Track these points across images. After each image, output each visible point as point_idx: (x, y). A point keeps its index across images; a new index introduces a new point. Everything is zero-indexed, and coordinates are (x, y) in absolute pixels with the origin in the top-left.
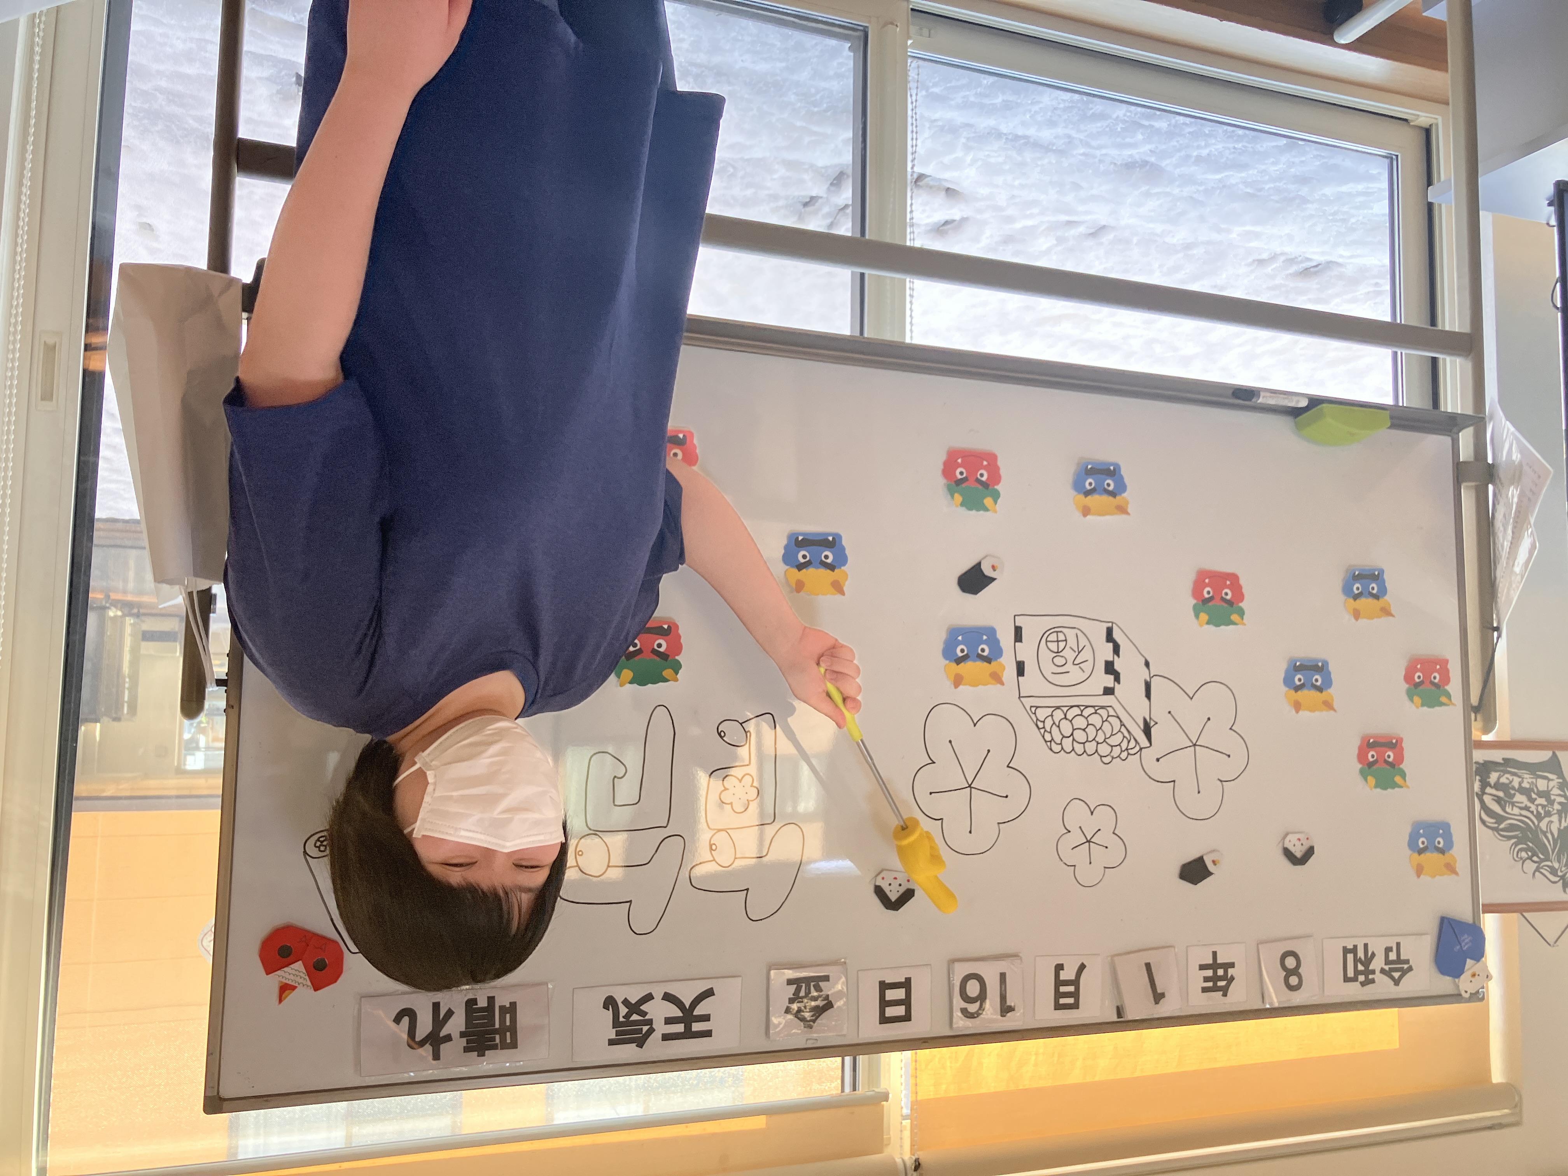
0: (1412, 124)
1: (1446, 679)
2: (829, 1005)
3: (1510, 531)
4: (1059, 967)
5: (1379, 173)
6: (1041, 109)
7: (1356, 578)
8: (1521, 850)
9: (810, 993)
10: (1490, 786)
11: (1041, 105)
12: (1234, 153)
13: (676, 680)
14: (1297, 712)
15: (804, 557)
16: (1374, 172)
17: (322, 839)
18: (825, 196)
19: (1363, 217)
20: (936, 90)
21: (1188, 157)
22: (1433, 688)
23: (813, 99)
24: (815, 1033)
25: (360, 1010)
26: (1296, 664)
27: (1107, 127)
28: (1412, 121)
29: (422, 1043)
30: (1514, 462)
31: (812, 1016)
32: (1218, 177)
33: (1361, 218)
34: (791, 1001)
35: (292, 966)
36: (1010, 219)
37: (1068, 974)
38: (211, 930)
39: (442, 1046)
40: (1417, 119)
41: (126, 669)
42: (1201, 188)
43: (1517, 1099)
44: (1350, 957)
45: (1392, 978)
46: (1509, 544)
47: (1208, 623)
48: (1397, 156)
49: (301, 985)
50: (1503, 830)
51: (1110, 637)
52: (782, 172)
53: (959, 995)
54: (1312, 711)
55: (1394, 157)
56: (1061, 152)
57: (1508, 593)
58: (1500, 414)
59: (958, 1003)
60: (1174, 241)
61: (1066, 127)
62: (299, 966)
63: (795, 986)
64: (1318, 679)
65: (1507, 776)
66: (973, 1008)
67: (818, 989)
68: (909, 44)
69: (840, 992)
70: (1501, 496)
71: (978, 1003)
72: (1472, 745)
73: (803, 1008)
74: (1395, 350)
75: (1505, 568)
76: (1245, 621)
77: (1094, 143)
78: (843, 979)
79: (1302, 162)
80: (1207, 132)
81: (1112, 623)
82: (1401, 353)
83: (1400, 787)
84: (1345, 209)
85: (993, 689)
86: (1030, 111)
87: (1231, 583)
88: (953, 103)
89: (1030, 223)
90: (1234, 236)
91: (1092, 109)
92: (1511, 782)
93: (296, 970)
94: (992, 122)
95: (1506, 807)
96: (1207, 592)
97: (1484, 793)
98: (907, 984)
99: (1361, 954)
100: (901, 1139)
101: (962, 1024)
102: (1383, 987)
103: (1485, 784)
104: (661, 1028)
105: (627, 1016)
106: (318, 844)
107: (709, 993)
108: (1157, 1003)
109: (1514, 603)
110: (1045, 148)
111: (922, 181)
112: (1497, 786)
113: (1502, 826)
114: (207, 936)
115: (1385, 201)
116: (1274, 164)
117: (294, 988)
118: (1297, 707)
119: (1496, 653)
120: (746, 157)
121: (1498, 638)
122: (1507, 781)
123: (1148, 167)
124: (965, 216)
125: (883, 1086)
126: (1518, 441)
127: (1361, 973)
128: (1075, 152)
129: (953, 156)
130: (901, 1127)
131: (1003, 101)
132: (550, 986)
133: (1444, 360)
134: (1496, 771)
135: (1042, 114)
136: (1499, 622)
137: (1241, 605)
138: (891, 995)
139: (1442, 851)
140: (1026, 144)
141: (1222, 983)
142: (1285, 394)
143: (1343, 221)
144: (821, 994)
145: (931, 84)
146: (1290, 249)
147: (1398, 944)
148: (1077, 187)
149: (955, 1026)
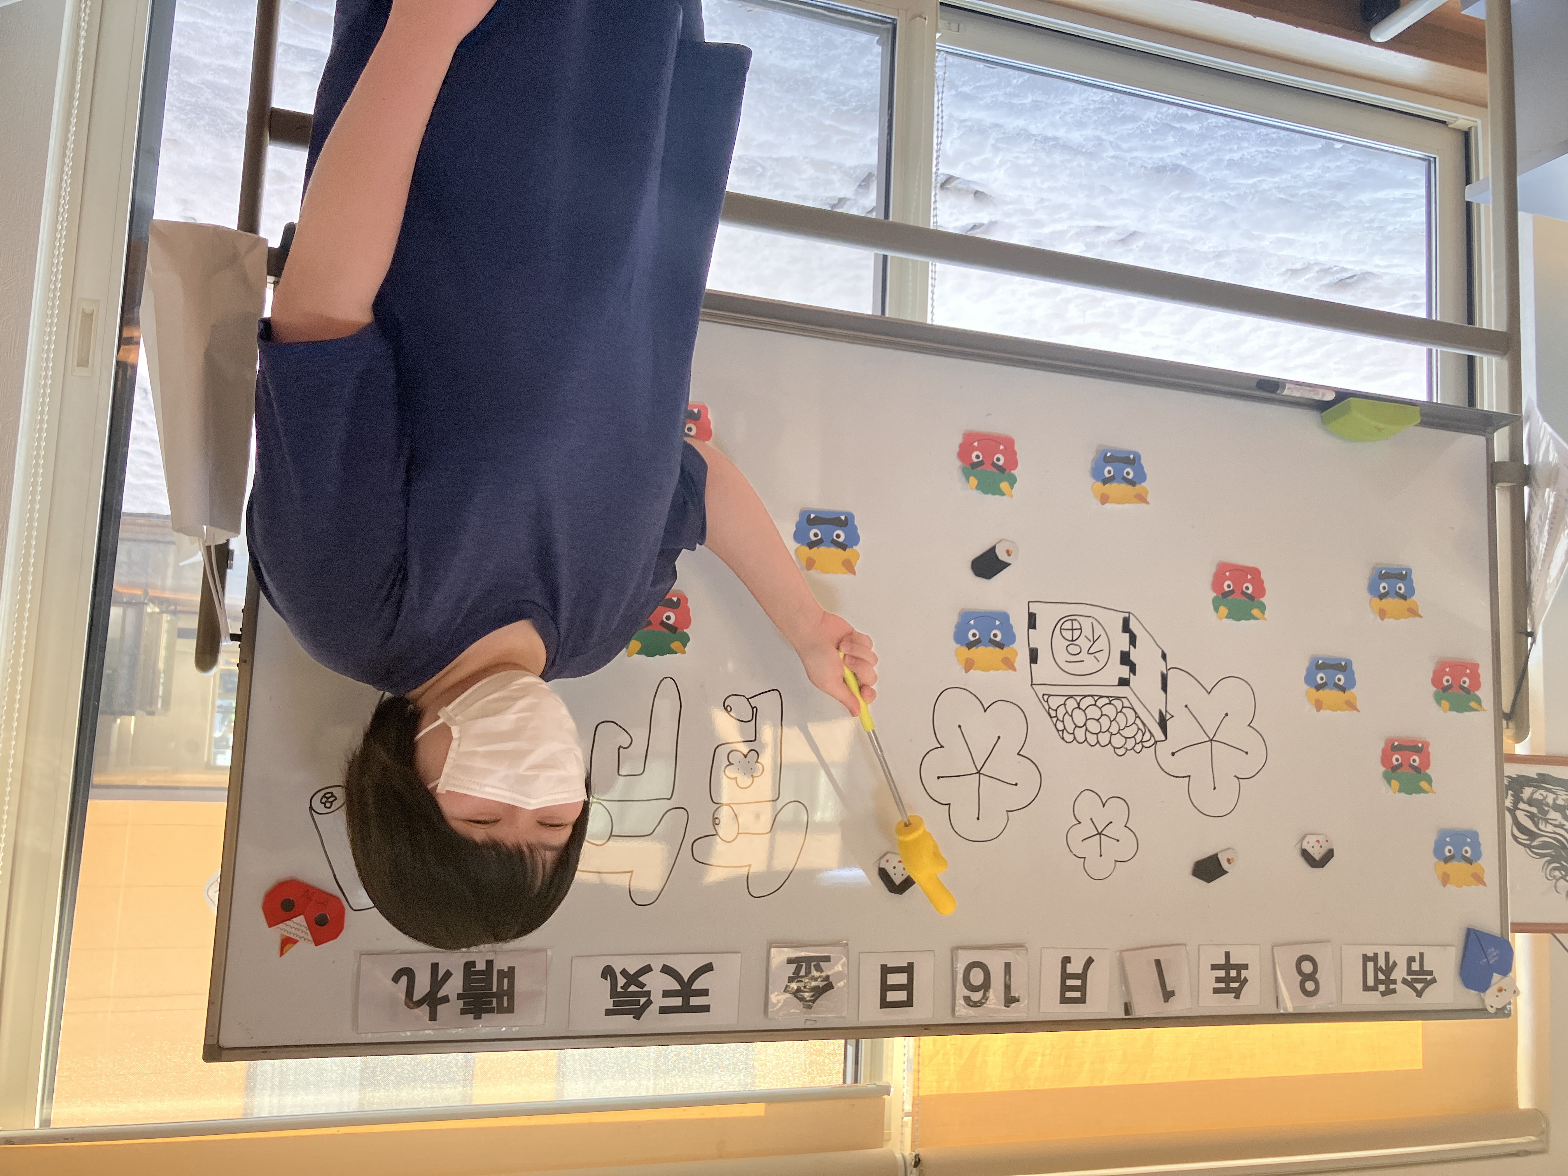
0: (1450, 126)
1: (1476, 683)
2: (829, 986)
3: (1546, 534)
4: (1066, 960)
5: (1417, 179)
6: (1071, 109)
7: (1382, 577)
8: (1555, 869)
9: (810, 973)
10: (1524, 803)
11: (1072, 106)
12: (1267, 157)
13: (684, 652)
14: (1318, 710)
15: (816, 535)
16: (1412, 178)
17: (328, 795)
18: (853, 197)
19: (1401, 226)
20: (966, 89)
21: (1219, 161)
22: (1463, 693)
23: (841, 98)
24: (814, 1013)
25: (359, 968)
26: (1318, 662)
27: (1138, 128)
28: (1451, 123)
29: (419, 1003)
30: (1550, 463)
31: (811, 997)
32: (1251, 181)
33: (1398, 226)
34: (791, 980)
35: (294, 920)
36: (1038, 224)
37: (1075, 967)
38: (217, 881)
39: (439, 1007)
40: (1456, 121)
41: (161, 665)
42: (1233, 194)
43: (1544, 1125)
44: (1370, 965)
45: (1415, 989)
46: (1545, 546)
47: (1227, 617)
48: (1435, 158)
49: (303, 939)
50: (1537, 847)
51: (1126, 628)
52: (810, 172)
53: (962, 983)
54: (1335, 710)
55: (1432, 159)
56: (1091, 155)
57: (1543, 596)
58: (1537, 414)
59: (962, 991)
60: (1205, 248)
61: (1096, 129)
62: (300, 920)
63: (795, 965)
64: (1341, 678)
65: (1542, 792)
66: (976, 996)
67: (819, 969)
68: (937, 38)
69: (840, 972)
70: (1537, 497)
71: (981, 992)
72: (1503, 758)
73: (802, 988)
74: (1430, 347)
75: (1540, 570)
76: (1265, 616)
77: (1125, 146)
78: (844, 959)
79: (1338, 167)
80: (1240, 135)
81: (1129, 613)
82: (1437, 351)
83: (1426, 792)
84: (1382, 216)
85: (1004, 674)
86: (1060, 111)
87: (1252, 577)
88: (981, 102)
89: (1059, 227)
90: (1266, 243)
91: (1122, 110)
92: (1545, 798)
93: (298, 924)
94: (1021, 123)
95: (1538, 823)
96: (1227, 585)
97: (1516, 808)
98: (909, 969)
99: (1382, 963)
100: (902, 1134)
101: (964, 1013)
102: (1404, 997)
103: (1517, 799)
104: (659, 1001)
105: (625, 987)
106: (324, 800)
107: (708, 968)
108: (1166, 1000)
109: (1549, 607)
110: (1074, 150)
111: (950, 184)
112: (1531, 802)
113: (1535, 843)
114: (213, 886)
115: (1422, 209)
116: (1308, 168)
117: (295, 942)
118: (1319, 706)
119: (1529, 659)
120: (774, 156)
121: (1532, 644)
122: (1541, 798)
123: (1179, 171)
124: (994, 220)
125: (885, 1080)
126: (1555, 440)
127: (1382, 982)
128: (1104, 155)
129: (983, 157)
130: (902, 1122)
131: (1033, 101)
132: (549, 953)
133: (1481, 359)
134: (1531, 786)
135: (1072, 115)
136: (1533, 627)
137: (1262, 600)
138: (893, 979)
139: (1469, 861)
140: (1055, 146)
141: (1233, 985)
142: (1310, 387)
143: (1381, 228)
144: (821, 974)
145: (960, 83)
146: (1323, 258)
147: (1422, 955)
148: (1107, 190)
149: (957, 1014)
